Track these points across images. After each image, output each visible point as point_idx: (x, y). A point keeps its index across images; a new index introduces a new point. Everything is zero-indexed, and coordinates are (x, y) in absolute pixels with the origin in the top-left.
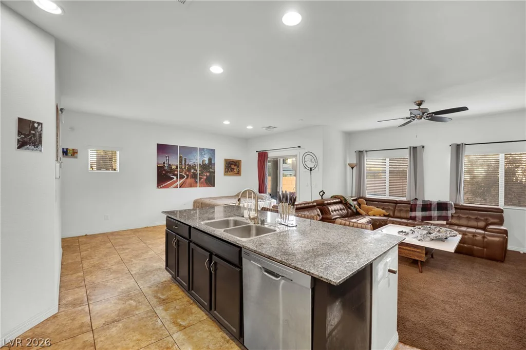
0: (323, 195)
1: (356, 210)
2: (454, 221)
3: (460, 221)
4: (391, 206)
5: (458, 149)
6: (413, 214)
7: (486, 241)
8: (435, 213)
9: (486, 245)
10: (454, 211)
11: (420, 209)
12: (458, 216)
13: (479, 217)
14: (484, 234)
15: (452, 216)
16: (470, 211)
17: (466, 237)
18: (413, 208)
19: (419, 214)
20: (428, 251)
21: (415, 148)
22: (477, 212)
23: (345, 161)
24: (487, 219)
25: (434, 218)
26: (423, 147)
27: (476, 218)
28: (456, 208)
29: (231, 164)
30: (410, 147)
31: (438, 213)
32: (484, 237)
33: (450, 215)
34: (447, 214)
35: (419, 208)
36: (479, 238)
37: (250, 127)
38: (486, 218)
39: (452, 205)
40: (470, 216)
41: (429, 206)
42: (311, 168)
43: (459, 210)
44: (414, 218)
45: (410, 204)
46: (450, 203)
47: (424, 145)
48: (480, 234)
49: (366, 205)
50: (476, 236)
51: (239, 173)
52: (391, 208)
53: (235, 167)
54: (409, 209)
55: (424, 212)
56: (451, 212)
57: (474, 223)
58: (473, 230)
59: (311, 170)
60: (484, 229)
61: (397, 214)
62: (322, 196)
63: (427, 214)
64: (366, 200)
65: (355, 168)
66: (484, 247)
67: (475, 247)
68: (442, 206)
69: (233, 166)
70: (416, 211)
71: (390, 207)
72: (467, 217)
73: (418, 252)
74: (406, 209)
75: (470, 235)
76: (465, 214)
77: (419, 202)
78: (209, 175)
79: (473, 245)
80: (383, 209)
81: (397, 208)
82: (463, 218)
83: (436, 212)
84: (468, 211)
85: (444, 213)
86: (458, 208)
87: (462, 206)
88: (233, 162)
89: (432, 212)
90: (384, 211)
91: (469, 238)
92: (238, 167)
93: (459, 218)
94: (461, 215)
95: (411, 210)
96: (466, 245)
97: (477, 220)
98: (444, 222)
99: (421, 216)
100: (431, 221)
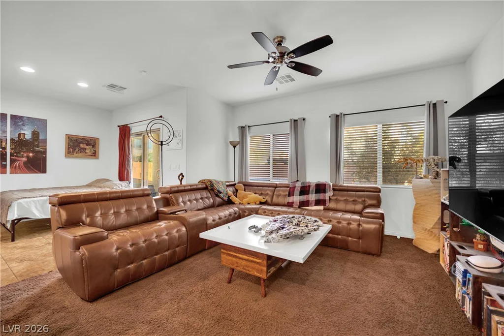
0: (182, 179)
1: (229, 197)
2: (332, 205)
3: (338, 204)
4: (269, 191)
5: (337, 120)
6: (290, 199)
7: (361, 230)
8: (312, 197)
9: (362, 235)
10: (331, 193)
11: (299, 193)
12: (336, 199)
13: (356, 199)
14: (359, 221)
15: (330, 199)
16: (349, 192)
17: (340, 225)
18: (291, 192)
19: (297, 199)
20: (272, 260)
21: (295, 121)
22: (355, 193)
23: (226, 137)
24: (364, 201)
25: (311, 203)
26: (304, 119)
27: (354, 201)
28: (334, 190)
29: (81, 143)
30: (291, 120)
31: (315, 197)
32: (359, 225)
33: (327, 198)
34: (325, 196)
35: (297, 192)
36: (354, 226)
37: (83, 85)
38: (363, 199)
39: (330, 186)
40: (348, 198)
41: (307, 189)
42: (162, 142)
43: (337, 192)
44: (290, 205)
45: (289, 187)
46: (328, 184)
47: (305, 117)
48: (355, 220)
49: (243, 191)
50: (350, 223)
51: (95, 155)
52: (269, 192)
53: (87, 147)
54: (287, 193)
55: (301, 196)
56: (329, 194)
57: (350, 207)
58: (348, 216)
59: (162, 145)
60: (360, 213)
61: (275, 200)
62: (181, 181)
63: (304, 198)
65: (237, 147)
66: (359, 238)
67: (350, 238)
68: (320, 188)
69: (82, 146)
70: (293, 196)
72: (345, 200)
73: (258, 263)
74: (285, 193)
75: (344, 223)
76: (342, 196)
77: (298, 185)
78: (34, 157)
79: (349, 236)
80: (261, 194)
81: (275, 193)
82: (341, 200)
83: (314, 195)
84: (346, 192)
85: (321, 196)
86: (337, 189)
87: (340, 186)
88: (83, 139)
89: (310, 195)
90: (261, 197)
91: (343, 226)
92: (93, 146)
93: (337, 201)
94: (338, 198)
95: (289, 195)
96: (340, 237)
97: (355, 202)
98: (321, 208)
99: (298, 201)
100: (308, 206)
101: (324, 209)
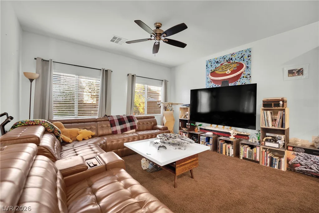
4: (93, 125)
5: (132, 78)
6: (114, 129)
8: (128, 125)
10: (137, 121)
11: (118, 123)
16: (144, 120)
18: (113, 124)
19: (118, 128)
21: (107, 71)
25: (128, 129)
27: (147, 124)
31: (130, 124)
34: (135, 123)
41: (123, 120)
44: (116, 133)
45: (109, 120)
46: (133, 116)
49: (65, 129)
54: (110, 125)
55: (121, 126)
57: (147, 127)
61: (100, 131)
63: (123, 126)
64: (63, 123)
68: (130, 119)
70: (115, 126)
71: (92, 127)
74: (107, 126)
76: (142, 122)
77: (115, 118)
89: (126, 124)
90: (90, 131)
93: (140, 125)
94: (140, 123)
95: (112, 126)
98: (134, 130)
99: (120, 129)
100: (127, 131)
101: (136, 131)
